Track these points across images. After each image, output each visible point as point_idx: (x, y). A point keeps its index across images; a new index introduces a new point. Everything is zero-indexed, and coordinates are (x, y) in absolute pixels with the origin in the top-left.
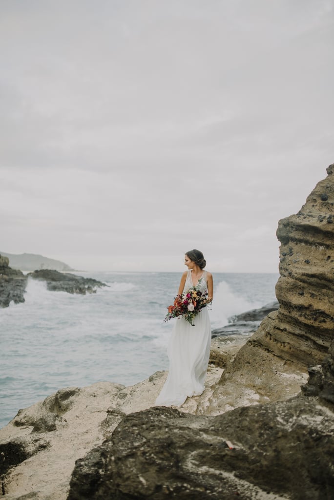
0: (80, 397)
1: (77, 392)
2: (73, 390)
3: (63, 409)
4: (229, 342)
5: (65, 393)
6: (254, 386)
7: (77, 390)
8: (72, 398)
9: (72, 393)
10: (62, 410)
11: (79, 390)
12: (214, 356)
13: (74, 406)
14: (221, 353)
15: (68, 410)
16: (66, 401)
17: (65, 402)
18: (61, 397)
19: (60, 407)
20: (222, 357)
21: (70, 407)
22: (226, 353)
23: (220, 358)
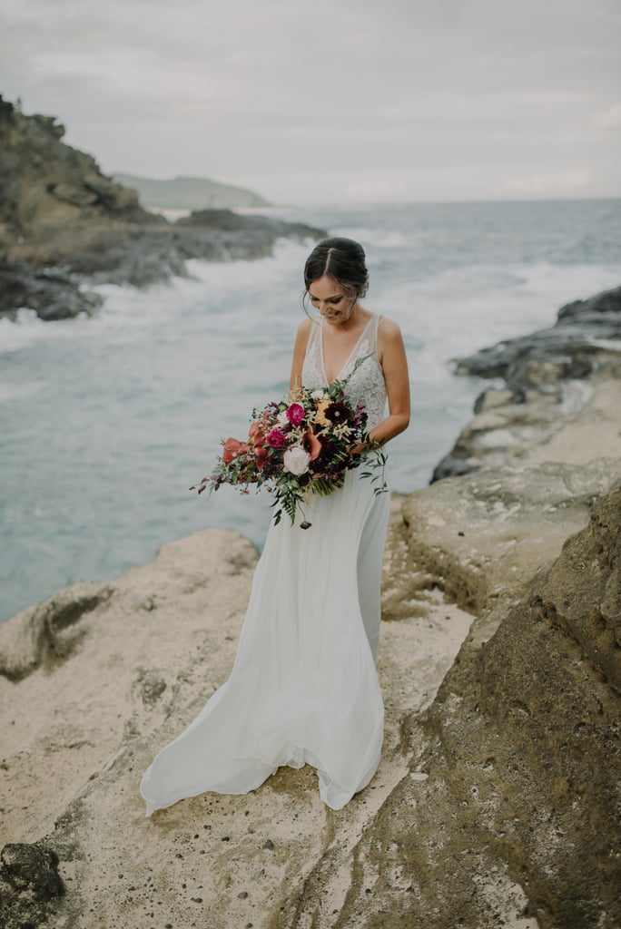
0: (110, 613)
1: (104, 600)
2: (94, 594)
3: (59, 652)
4: (499, 506)
5: (69, 606)
6: (524, 868)
7: (105, 595)
8: (87, 619)
9: (89, 604)
10: (57, 656)
11: (111, 592)
12: (442, 568)
13: (89, 645)
14: (464, 563)
15: (70, 656)
16: (71, 628)
17: (66, 633)
18: (55, 619)
19: (52, 647)
20: (463, 577)
21: (78, 647)
22: (479, 566)
23: (459, 577)
